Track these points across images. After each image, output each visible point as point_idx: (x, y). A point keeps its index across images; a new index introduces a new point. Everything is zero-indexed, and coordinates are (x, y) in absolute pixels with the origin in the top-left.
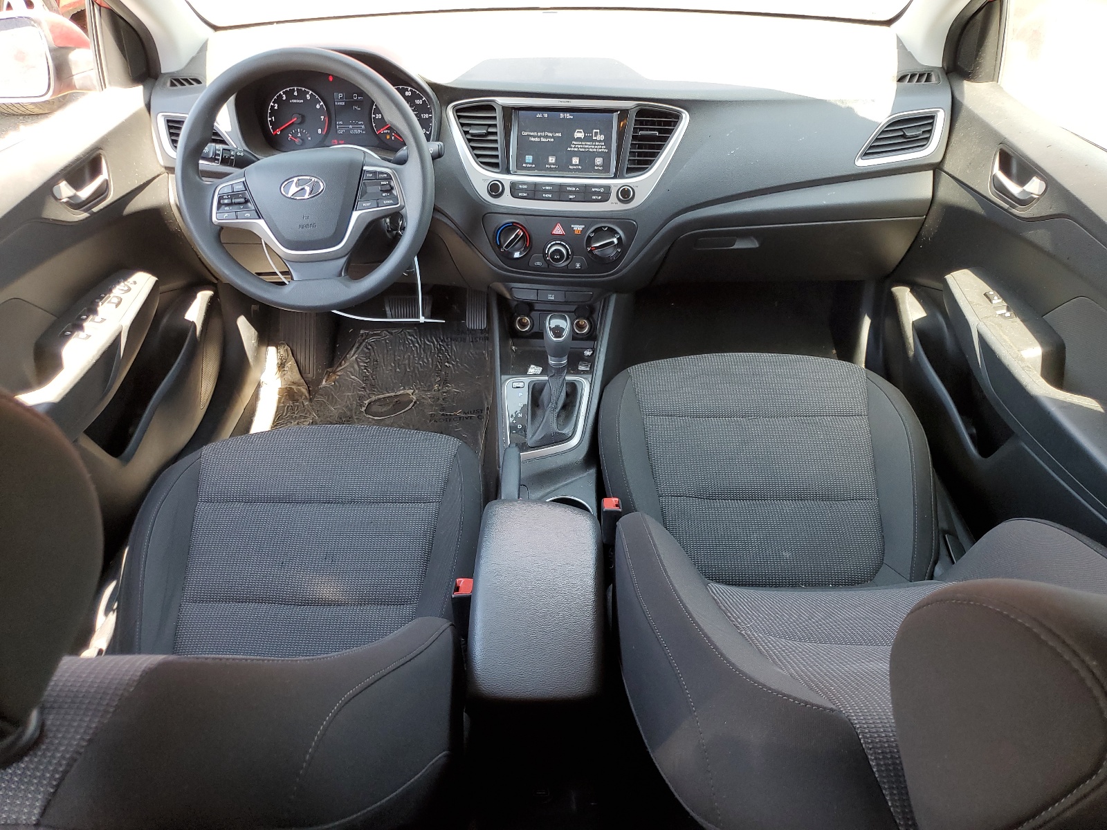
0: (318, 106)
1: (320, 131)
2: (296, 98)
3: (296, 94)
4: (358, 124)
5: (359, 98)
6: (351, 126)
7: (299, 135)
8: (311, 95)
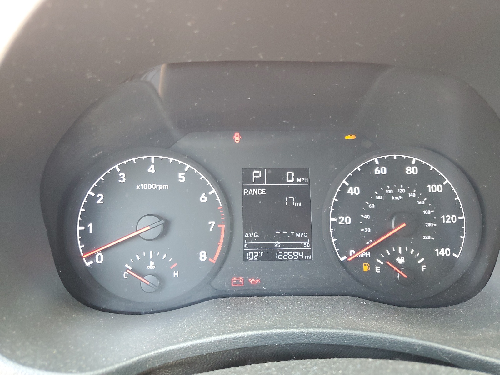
0: (203, 198)
1: (203, 256)
2: (150, 178)
3: (152, 169)
4: (294, 238)
5: (298, 180)
6: (277, 244)
7: (151, 266)
8: (189, 174)
